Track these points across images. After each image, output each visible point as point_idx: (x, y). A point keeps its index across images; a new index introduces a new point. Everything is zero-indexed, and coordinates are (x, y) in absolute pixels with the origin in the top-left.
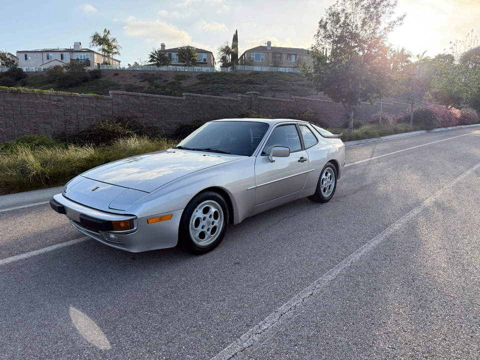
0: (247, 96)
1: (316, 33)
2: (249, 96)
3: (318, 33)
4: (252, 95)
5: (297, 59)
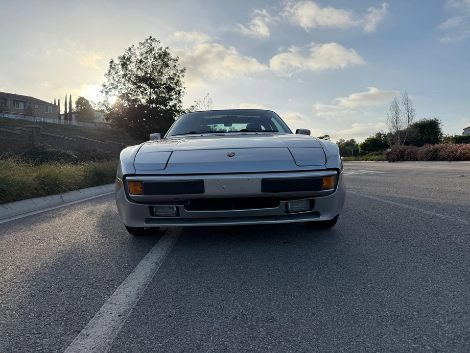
0: (27, 129)
1: (107, 73)
2: (31, 130)
3: (109, 72)
4: (34, 129)
5: (27, 107)
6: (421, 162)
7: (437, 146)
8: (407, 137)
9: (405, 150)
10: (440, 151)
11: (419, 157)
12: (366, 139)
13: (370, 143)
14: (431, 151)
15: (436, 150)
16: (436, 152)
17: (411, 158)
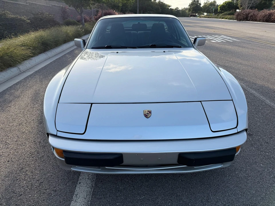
6: (258, 22)
7: (271, 11)
8: (253, 3)
9: (250, 13)
10: (273, 15)
11: (258, 19)
12: (224, 2)
13: (226, 5)
14: (267, 15)
15: (270, 15)
16: (270, 16)
17: (252, 19)
